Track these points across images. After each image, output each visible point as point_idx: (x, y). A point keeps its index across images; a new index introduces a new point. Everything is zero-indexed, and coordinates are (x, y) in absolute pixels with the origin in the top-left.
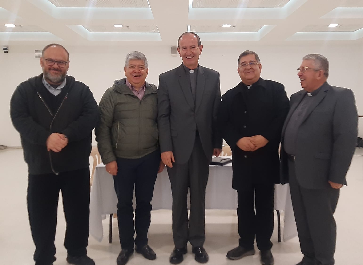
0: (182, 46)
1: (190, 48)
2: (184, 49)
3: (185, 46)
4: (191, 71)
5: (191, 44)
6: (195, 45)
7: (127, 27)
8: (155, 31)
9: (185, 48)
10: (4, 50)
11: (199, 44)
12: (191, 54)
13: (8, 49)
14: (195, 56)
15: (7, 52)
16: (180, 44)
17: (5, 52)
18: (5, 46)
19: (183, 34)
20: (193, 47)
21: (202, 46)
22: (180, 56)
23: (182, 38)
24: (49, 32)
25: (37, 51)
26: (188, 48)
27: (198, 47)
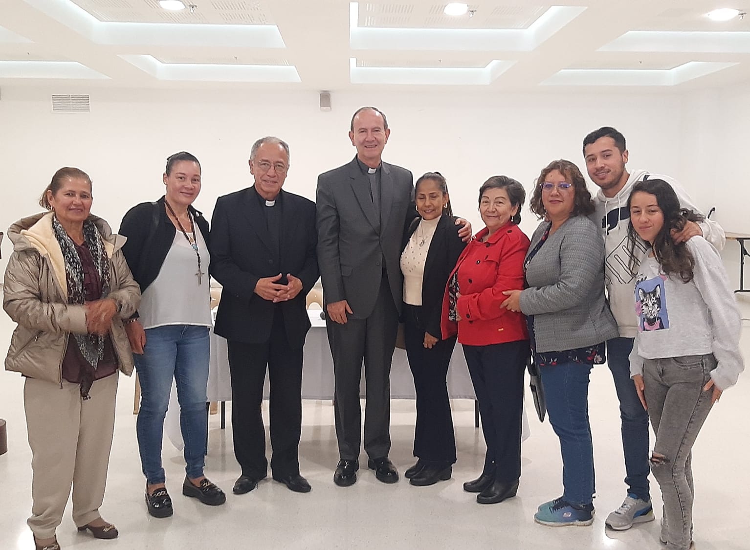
0: (360, 127)
1: (372, 131)
2: (361, 133)
3: (363, 127)
4: (371, 171)
5: (374, 125)
6: (380, 127)
8: (288, 64)
9: (363, 131)
11: (386, 126)
12: (373, 141)
14: (379, 145)
16: (354, 126)
19: (359, 110)
20: (376, 130)
21: (389, 130)
22: (353, 144)
23: (357, 117)
24: (77, 63)
25: (55, 98)
26: (369, 131)
27: (383, 132)
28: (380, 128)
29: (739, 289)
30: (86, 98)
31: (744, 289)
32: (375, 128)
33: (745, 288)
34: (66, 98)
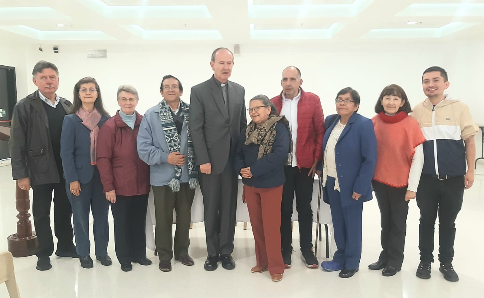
0: (220, 61)
2: (221, 65)
3: (222, 61)
4: (222, 85)
6: (231, 61)
9: (222, 63)
10: (54, 49)
13: (58, 49)
15: (58, 52)
16: (216, 59)
17: (55, 52)
18: (56, 46)
25: (89, 51)
26: (226, 63)
29: (481, 157)
30: (105, 51)
34: (94, 51)
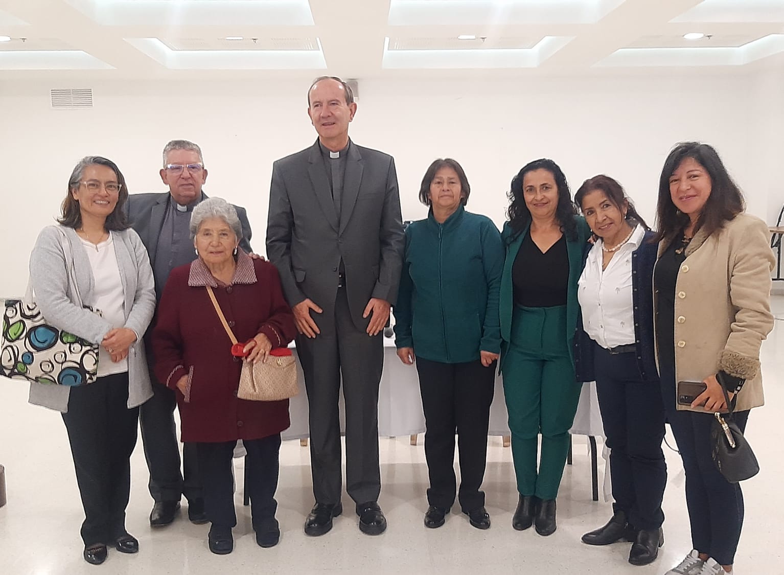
0: (314, 101)
1: (328, 105)
3: (318, 100)
4: (332, 155)
7: (253, 40)
8: (312, 49)
9: (318, 104)
11: (349, 98)
12: (329, 116)
14: (337, 122)
20: (334, 103)
24: (82, 51)
25: (54, 93)
26: (325, 105)
27: (344, 106)
28: (337, 101)
29: (776, 278)
30: (88, 92)
31: (780, 278)
32: (332, 101)
33: (782, 276)
34: (66, 92)
